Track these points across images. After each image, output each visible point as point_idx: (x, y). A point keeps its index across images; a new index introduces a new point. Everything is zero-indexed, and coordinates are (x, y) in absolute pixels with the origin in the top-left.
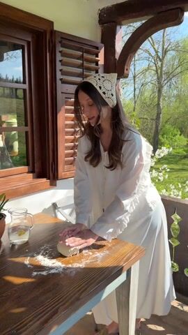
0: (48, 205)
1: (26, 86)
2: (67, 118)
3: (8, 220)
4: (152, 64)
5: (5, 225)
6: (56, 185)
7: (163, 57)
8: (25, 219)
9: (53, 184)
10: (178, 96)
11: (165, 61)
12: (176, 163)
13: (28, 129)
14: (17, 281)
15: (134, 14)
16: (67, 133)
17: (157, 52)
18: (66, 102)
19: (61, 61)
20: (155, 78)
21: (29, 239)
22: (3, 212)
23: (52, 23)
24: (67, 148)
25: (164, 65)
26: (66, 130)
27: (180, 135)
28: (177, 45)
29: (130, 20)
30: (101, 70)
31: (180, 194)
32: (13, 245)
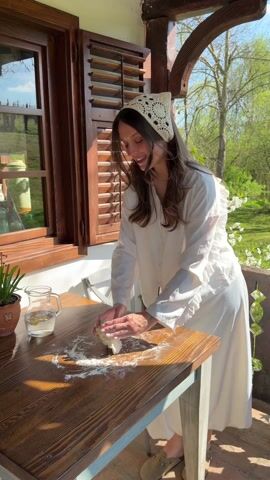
0: (77, 281)
1: (41, 112)
2: (100, 158)
3: (24, 303)
4: (210, 78)
5: (19, 311)
6: (86, 254)
7: (227, 69)
8: (49, 301)
9: (83, 253)
10: (248, 125)
11: (229, 74)
12: (247, 220)
13: (46, 173)
14: (46, 386)
15: (195, 4)
16: (101, 179)
17: (217, 60)
18: (99, 133)
19: (90, 74)
20: (215, 98)
21: (55, 328)
22: (16, 292)
23: (76, 19)
24: (102, 200)
25: (228, 80)
26: (100, 174)
27: (252, 181)
28: (246, 51)
29: (189, 13)
30: (147, 88)
31: (260, 263)
32: (33, 339)
